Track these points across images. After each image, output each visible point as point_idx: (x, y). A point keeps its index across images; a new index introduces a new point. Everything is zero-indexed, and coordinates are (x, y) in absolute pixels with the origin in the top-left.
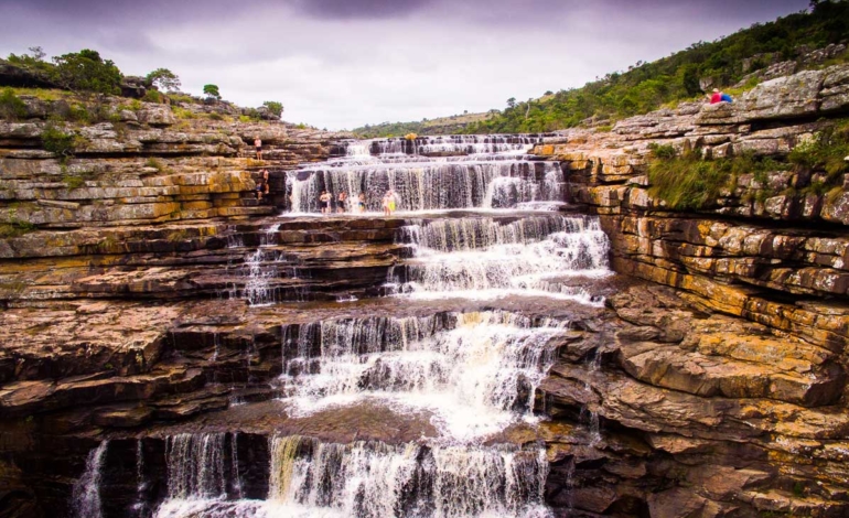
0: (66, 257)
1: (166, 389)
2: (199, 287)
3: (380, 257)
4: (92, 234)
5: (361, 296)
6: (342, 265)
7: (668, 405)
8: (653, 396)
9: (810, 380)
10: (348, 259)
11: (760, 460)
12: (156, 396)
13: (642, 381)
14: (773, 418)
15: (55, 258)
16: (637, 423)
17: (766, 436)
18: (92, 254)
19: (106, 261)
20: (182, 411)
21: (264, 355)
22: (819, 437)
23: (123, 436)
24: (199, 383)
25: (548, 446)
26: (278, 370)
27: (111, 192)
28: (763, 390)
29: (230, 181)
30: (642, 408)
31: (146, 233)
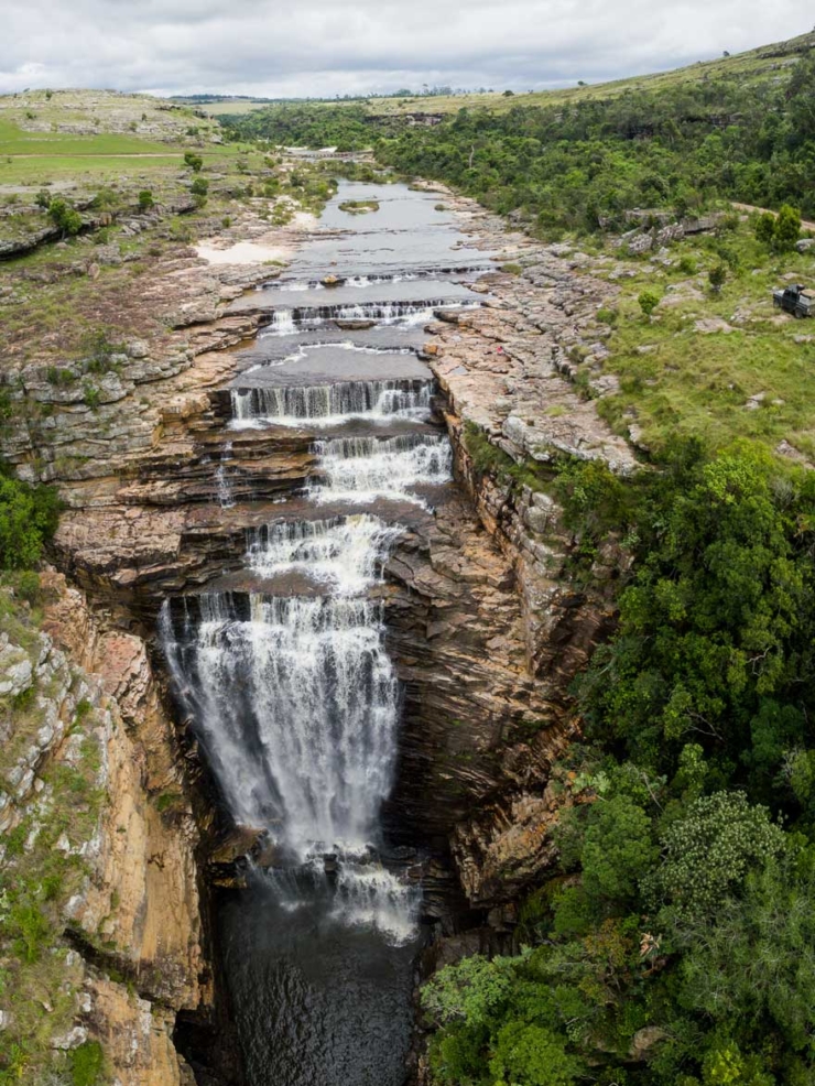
0: (107, 476)
1: (191, 569)
2: (190, 496)
3: (300, 469)
4: (118, 460)
5: (288, 498)
6: (275, 477)
7: (441, 585)
8: (437, 579)
9: (502, 579)
10: (280, 473)
11: (475, 611)
12: (186, 573)
13: (435, 570)
14: (485, 594)
15: (101, 477)
16: (425, 592)
17: (479, 602)
18: (122, 474)
19: (129, 477)
20: (201, 580)
21: (236, 543)
22: (499, 604)
23: (175, 595)
24: (205, 563)
25: (385, 599)
26: (244, 551)
27: (124, 429)
28: (485, 581)
29: (195, 405)
30: (429, 585)
31: (150, 459)
